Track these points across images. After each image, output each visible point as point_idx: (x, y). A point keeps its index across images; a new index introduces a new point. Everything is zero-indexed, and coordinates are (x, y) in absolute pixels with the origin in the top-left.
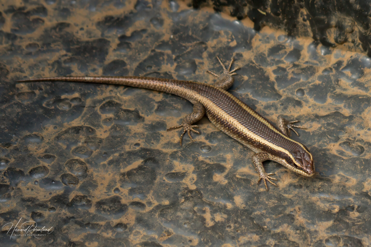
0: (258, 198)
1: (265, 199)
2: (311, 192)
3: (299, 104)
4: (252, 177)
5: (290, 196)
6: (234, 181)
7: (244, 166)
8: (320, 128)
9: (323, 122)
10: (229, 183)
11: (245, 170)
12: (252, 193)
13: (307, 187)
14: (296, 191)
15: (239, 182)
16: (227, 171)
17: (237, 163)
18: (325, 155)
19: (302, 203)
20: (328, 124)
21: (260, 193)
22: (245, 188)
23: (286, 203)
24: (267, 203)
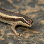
0: (18, 42)
1: (21, 42)
2: (39, 37)
3: (24, 9)
4: (14, 36)
5: (31, 40)
6: (7, 38)
7: (9, 33)
8: (36, 16)
9: (36, 14)
10: (5, 39)
11: (10, 34)
12: (16, 41)
13: (37, 36)
14: (33, 38)
15: (9, 38)
16: (3, 35)
17: (6, 32)
18: (41, 24)
19: (37, 41)
20: (39, 14)
21: (19, 41)
22: (12, 39)
23: (30, 42)
24: (23, 43)
